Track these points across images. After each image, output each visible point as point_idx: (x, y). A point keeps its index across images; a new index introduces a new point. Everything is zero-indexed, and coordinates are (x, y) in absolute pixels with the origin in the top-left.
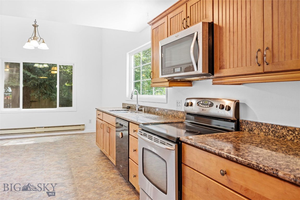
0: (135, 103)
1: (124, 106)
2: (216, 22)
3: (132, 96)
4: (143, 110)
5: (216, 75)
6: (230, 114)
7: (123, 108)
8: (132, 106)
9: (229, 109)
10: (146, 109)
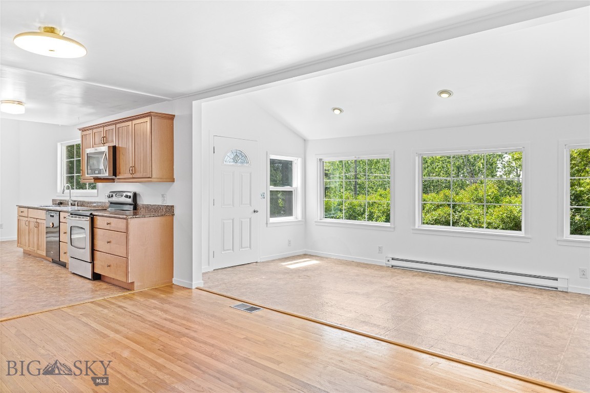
0: (67, 198)
1: (54, 203)
2: (117, 146)
3: (64, 190)
4: (76, 204)
5: (117, 177)
6: (130, 201)
7: (53, 204)
8: (64, 201)
9: (130, 197)
10: (79, 203)
